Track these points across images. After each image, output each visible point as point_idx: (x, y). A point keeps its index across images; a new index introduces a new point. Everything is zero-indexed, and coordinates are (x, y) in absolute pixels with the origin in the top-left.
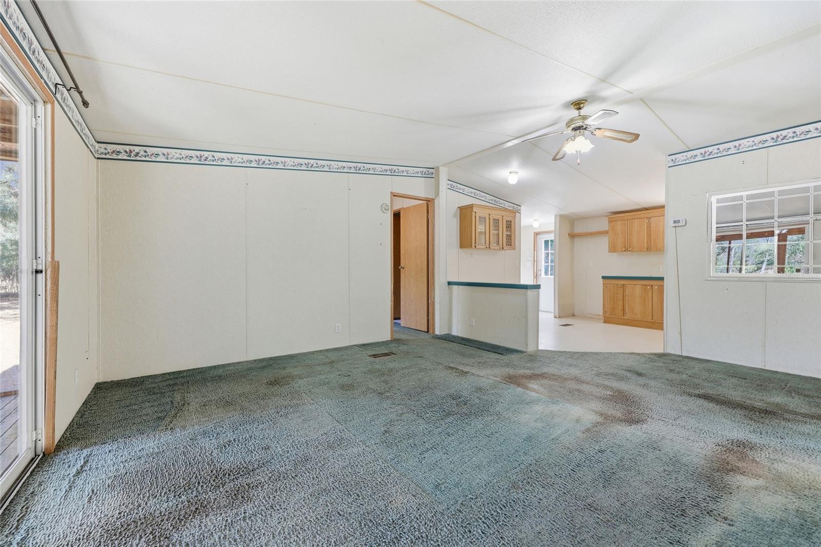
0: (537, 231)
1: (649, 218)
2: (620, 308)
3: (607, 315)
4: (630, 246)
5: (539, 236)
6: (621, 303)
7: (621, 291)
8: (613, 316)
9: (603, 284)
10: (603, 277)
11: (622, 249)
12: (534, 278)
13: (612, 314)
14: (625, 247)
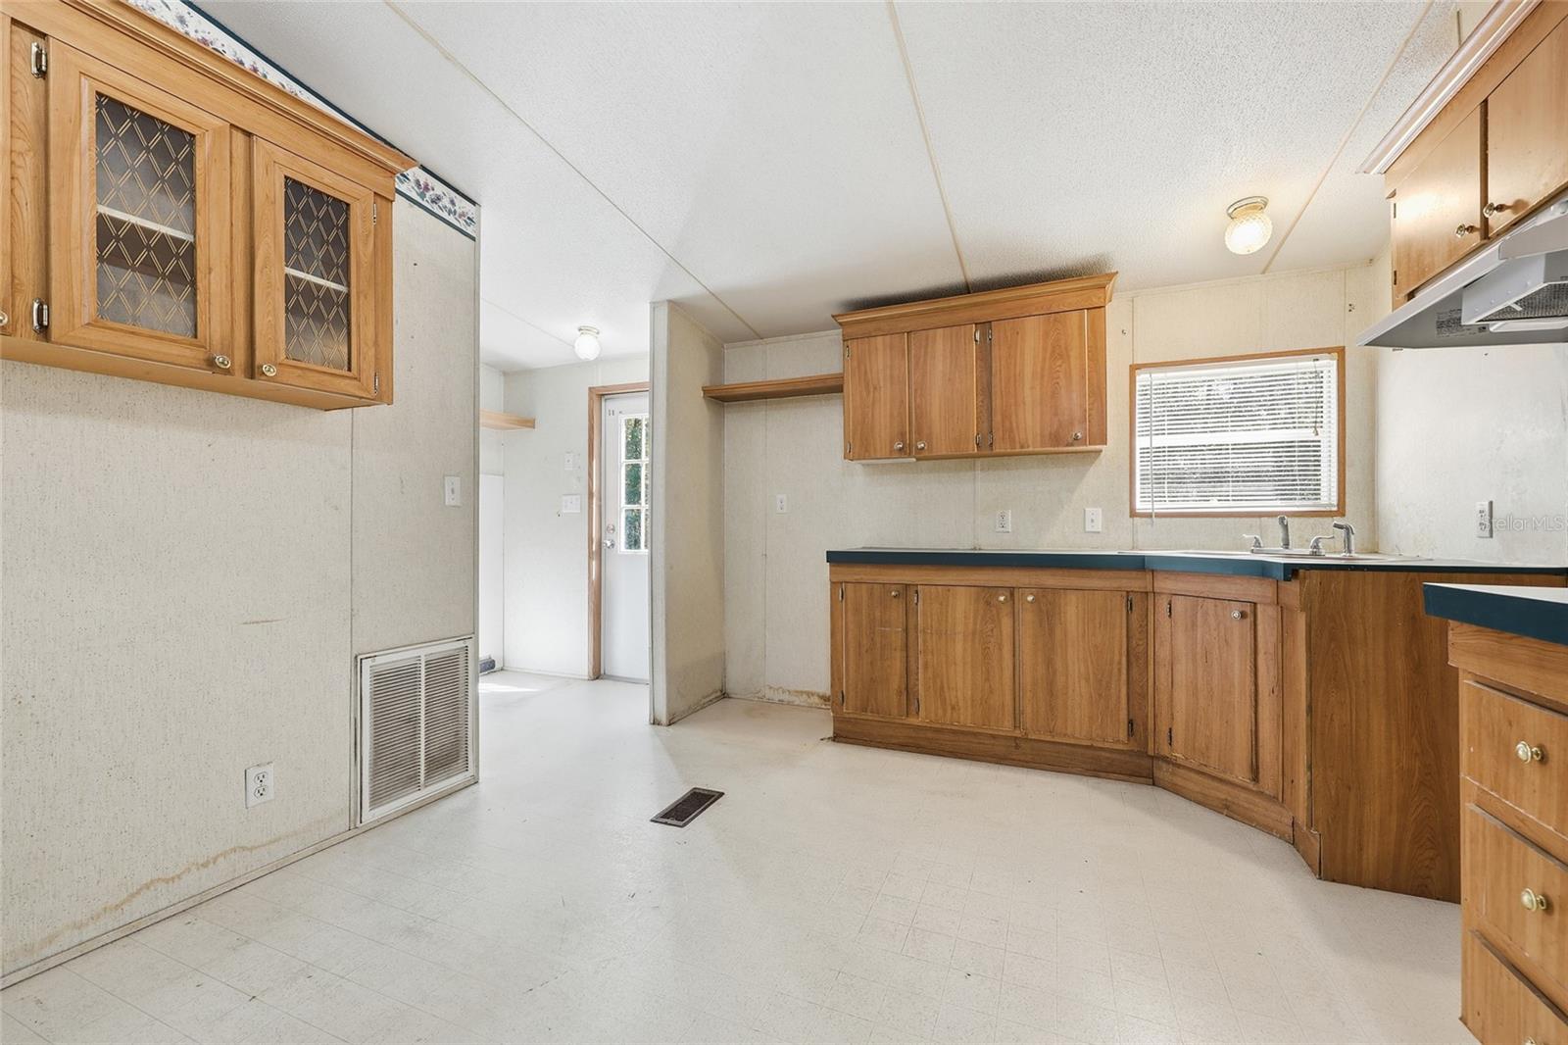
0: (600, 381)
1: (985, 325)
2: (896, 682)
3: (847, 710)
4: (919, 432)
5: (609, 405)
6: (898, 665)
7: (896, 613)
8: (869, 716)
9: (832, 583)
10: (834, 558)
11: (892, 443)
12: (590, 558)
13: (865, 710)
14: (902, 435)
